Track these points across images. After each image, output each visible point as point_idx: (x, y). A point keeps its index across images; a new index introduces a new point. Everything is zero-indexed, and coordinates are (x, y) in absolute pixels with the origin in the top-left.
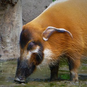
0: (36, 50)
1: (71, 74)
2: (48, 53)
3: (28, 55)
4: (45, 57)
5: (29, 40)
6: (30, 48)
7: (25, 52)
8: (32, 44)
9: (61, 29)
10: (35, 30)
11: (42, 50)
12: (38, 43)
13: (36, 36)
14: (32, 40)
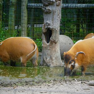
0: (73, 64)
1: (82, 73)
2: (77, 65)
3: (70, 66)
4: (75, 66)
5: (69, 60)
6: (70, 63)
7: (68, 65)
8: (71, 61)
9: (81, 52)
10: (72, 55)
11: (75, 63)
12: (74, 61)
13: (72, 58)
14: (71, 59)
